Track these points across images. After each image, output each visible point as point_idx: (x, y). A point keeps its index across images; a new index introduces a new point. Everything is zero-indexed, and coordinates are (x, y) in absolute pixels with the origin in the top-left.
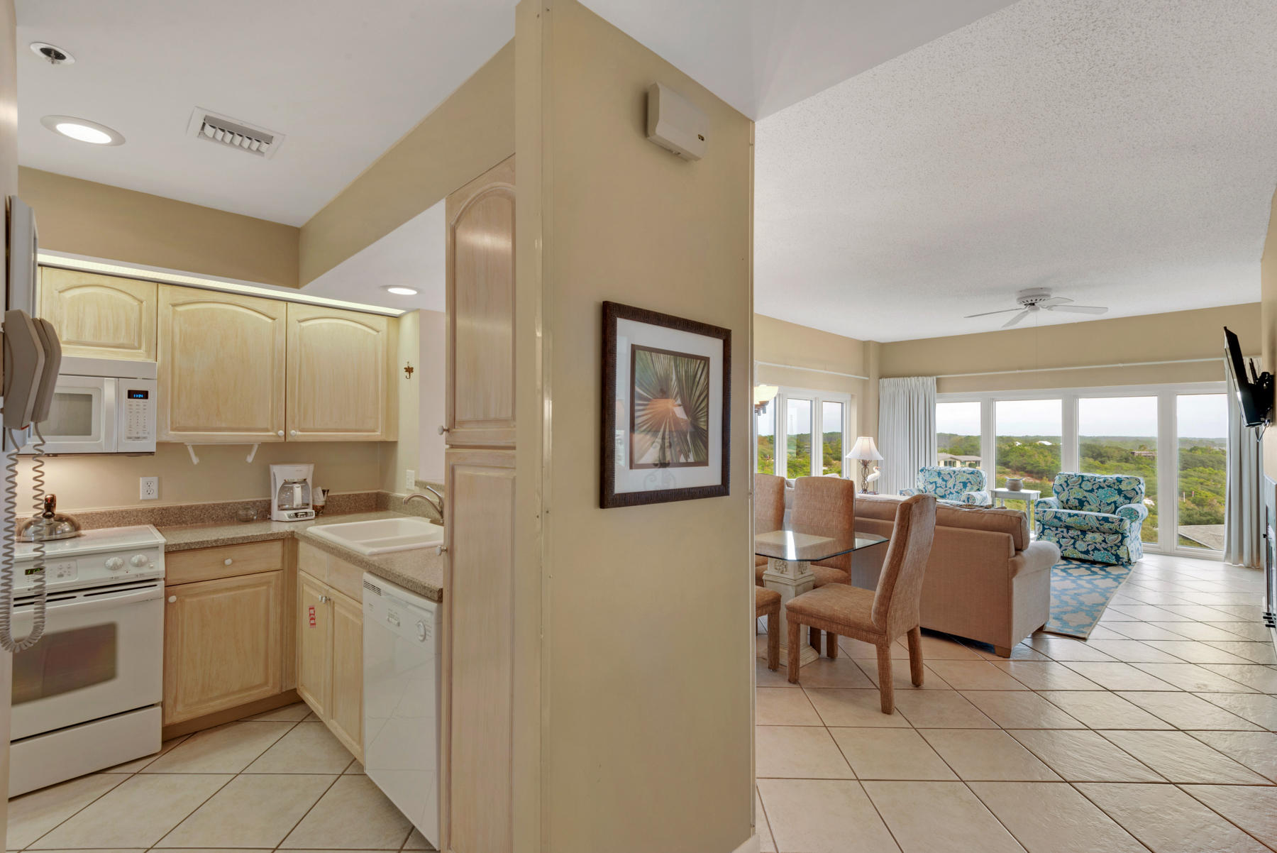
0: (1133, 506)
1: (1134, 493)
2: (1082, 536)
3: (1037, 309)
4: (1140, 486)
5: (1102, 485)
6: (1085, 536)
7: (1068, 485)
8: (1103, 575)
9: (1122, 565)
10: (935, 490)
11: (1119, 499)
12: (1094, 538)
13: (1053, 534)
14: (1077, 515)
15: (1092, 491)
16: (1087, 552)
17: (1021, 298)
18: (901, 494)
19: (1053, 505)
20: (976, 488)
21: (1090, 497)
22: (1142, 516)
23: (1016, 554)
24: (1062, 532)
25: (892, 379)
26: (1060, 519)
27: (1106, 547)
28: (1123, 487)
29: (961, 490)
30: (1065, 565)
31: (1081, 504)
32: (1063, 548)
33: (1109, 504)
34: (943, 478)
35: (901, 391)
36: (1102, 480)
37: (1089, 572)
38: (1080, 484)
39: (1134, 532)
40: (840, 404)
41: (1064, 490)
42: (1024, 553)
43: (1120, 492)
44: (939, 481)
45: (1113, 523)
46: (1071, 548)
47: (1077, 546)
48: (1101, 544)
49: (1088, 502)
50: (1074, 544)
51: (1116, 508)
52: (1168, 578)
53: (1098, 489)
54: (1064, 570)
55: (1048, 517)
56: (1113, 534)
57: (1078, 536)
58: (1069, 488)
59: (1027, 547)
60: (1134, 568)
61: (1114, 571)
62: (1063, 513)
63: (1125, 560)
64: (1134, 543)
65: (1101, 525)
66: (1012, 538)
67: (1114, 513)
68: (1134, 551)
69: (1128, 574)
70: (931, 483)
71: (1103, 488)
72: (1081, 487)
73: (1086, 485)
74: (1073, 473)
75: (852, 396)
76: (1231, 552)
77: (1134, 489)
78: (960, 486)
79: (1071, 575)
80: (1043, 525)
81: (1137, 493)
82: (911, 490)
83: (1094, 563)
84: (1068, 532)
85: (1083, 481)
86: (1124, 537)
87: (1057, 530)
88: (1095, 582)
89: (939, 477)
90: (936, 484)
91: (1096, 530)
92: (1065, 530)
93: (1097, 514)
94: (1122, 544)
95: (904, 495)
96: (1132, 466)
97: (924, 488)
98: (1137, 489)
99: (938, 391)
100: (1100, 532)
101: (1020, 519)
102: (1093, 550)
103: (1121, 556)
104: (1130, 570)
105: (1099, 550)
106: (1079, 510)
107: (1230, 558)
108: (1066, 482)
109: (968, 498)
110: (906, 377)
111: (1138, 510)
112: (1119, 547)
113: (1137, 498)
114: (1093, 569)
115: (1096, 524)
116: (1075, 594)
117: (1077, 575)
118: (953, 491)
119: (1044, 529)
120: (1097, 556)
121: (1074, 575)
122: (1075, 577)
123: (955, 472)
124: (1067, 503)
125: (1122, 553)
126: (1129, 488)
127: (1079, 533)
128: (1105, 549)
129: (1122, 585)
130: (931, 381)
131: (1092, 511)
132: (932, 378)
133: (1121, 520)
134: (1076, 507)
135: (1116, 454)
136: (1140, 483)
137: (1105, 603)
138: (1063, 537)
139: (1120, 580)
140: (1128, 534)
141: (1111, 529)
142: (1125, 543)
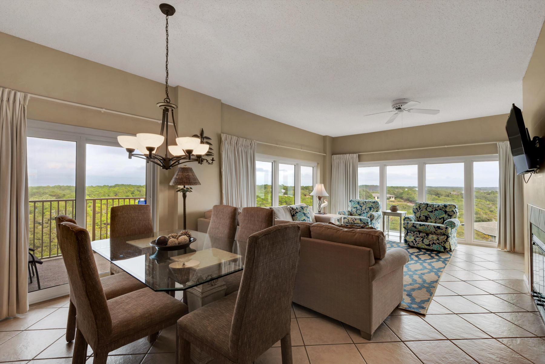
0: (452, 220)
1: (452, 213)
2: (427, 236)
3: (402, 111)
4: (456, 209)
5: (437, 208)
6: (428, 236)
7: (420, 209)
8: (437, 259)
9: (447, 252)
10: (356, 211)
11: (446, 216)
12: (433, 237)
13: (412, 235)
14: (424, 225)
15: (432, 212)
16: (429, 245)
17: (394, 105)
18: (339, 214)
19: (412, 219)
20: (375, 210)
21: (431, 215)
22: (457, 225)
23: (376, 263)
24: (417, 234)
25: (337, 155)
26: (415, 227)
27: (438, 242)
28: (447, 210)
29: (368, 211)
30: (418, 252)
31: (427, 219)
32: (417, 243)
33: (440, 219)
34: (360, 205)
35: (342, 161)
36: (437, 206)
37: (430, 257)
38: (426, 208)
39: (453, 234)
40: (312, 168)
41: (418, 211)
42: (382, 262)
43: (446, 212)
44: (358, 207)
45: (442, 229)
46: (421, 243)
47: (424, 241)
48: (436, 241)
49: (430, 217)
50: (423, 240)
51: (444, 221)
52: (469, 259)
53: (435, 211)
54: (417, 256)
55: (410, 226)
56: (442, 235)
57: (425, 236)
58: (421, 210)
59: (384, 257)
60: (453, 254)
61: (443, 256)
62: (417, 224)
63: (448, 250)
64: (453, 240)
65: (436, 230)
66: (372, 252)
67: (443, 223)
68: (453, 244)
69: (450, 258)
70: (355, 208)
71: (437, 210)
72: (426, 210)
73: (429, 208)
74: (423, 203)
75: (318, 164)
76: (500, 244)
77: (453, 211)
78: (368, 209)
79: (420, 259)
80: (407, 230)
81: (454, 213)
82: (344, 212)
83: (432, 251)
84: (419, 234)
85: (427, 206)
86: (448, 237)
87: (414, 233)
88: (433, 264)
89: (358, 204)
90: (357, 208)
91: (434, 233)
92: (418, 233)
93: (434, 224)
94: (447, 241)
95: (340, 214)
96: (450, 198)
97: (351, 210)
98: (454, 211)
99: (359, 161)
100: (436, 234)
101: (378, 237)
102: (432, 244)
103: (446, 247)
104: (451, 255)
105: (435, 244)
106: (426, 222)
107: (500, 247)
108: (419, 207)
109: (371, 216)
110: (344, 154)
111: (455, 222)
112: (445, 242)
113: (454, 216)
114: (432, 255)
115: (433, 230)
116: (421, 274)
117: (423, 259)
118: (365, 212)
119: (408, 232)
120: (435, 247)
121: (422, 259)
122: (422, 260)
123: (366, 202)
124: (420, 218)
125: (447, 246)
126: (450, 210)
127: (425, 235)
128: (438, 244)
129: (447, 265)
130: (355, 156)
131: (432, 222)
132: (356, 154)
133: (447, 228)
134: (424, 220)
135: (444, 193)
136: (456, 208)
137: (438, 280)
138: (417, 237)
139: (446, 262)
140: (450, 235)
141: (441, 233)
142: (448, 240)
